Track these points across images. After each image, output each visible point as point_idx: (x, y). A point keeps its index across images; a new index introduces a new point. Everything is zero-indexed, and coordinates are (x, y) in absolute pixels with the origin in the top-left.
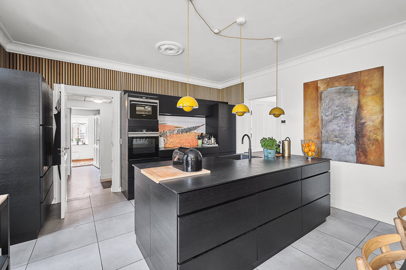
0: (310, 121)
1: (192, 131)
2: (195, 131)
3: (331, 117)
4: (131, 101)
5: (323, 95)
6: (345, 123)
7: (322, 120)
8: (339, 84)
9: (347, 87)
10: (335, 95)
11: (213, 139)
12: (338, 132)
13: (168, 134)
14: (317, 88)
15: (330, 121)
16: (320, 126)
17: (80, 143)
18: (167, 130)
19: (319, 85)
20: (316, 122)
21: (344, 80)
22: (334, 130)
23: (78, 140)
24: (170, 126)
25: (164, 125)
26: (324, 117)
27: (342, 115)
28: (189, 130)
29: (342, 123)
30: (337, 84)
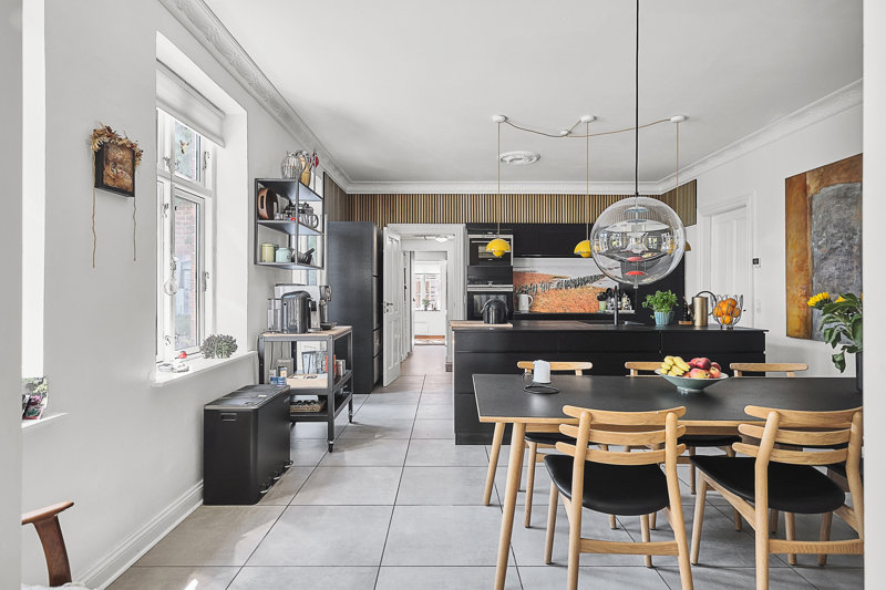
0: (795, 260)
1: (588, 285)
2: (594, 284)
3: (826, 249)
4: (471, 240)
5: (814, 203)
6: (847, 262)
7: (813, 257)
8: (839, 179)
9: (849, 185)
10: (833, 202)
11: (625, 300)
12: (836, 282)
13: (540, 289)
14: (805, 189)
15: (825, 259)
16: (810, 268)
17: (430, 308)
18: (536, 282)
19: (808, 182)
20: (804, 261)
21: (846, 171)
22: (830, 277)
23: (427, 303)
24: (543, 275)
25: (533, 274)
26: (816, 250)
27: (842, 244)
28: (583, 282)
29: (842, 262)
30: (834, 178)
